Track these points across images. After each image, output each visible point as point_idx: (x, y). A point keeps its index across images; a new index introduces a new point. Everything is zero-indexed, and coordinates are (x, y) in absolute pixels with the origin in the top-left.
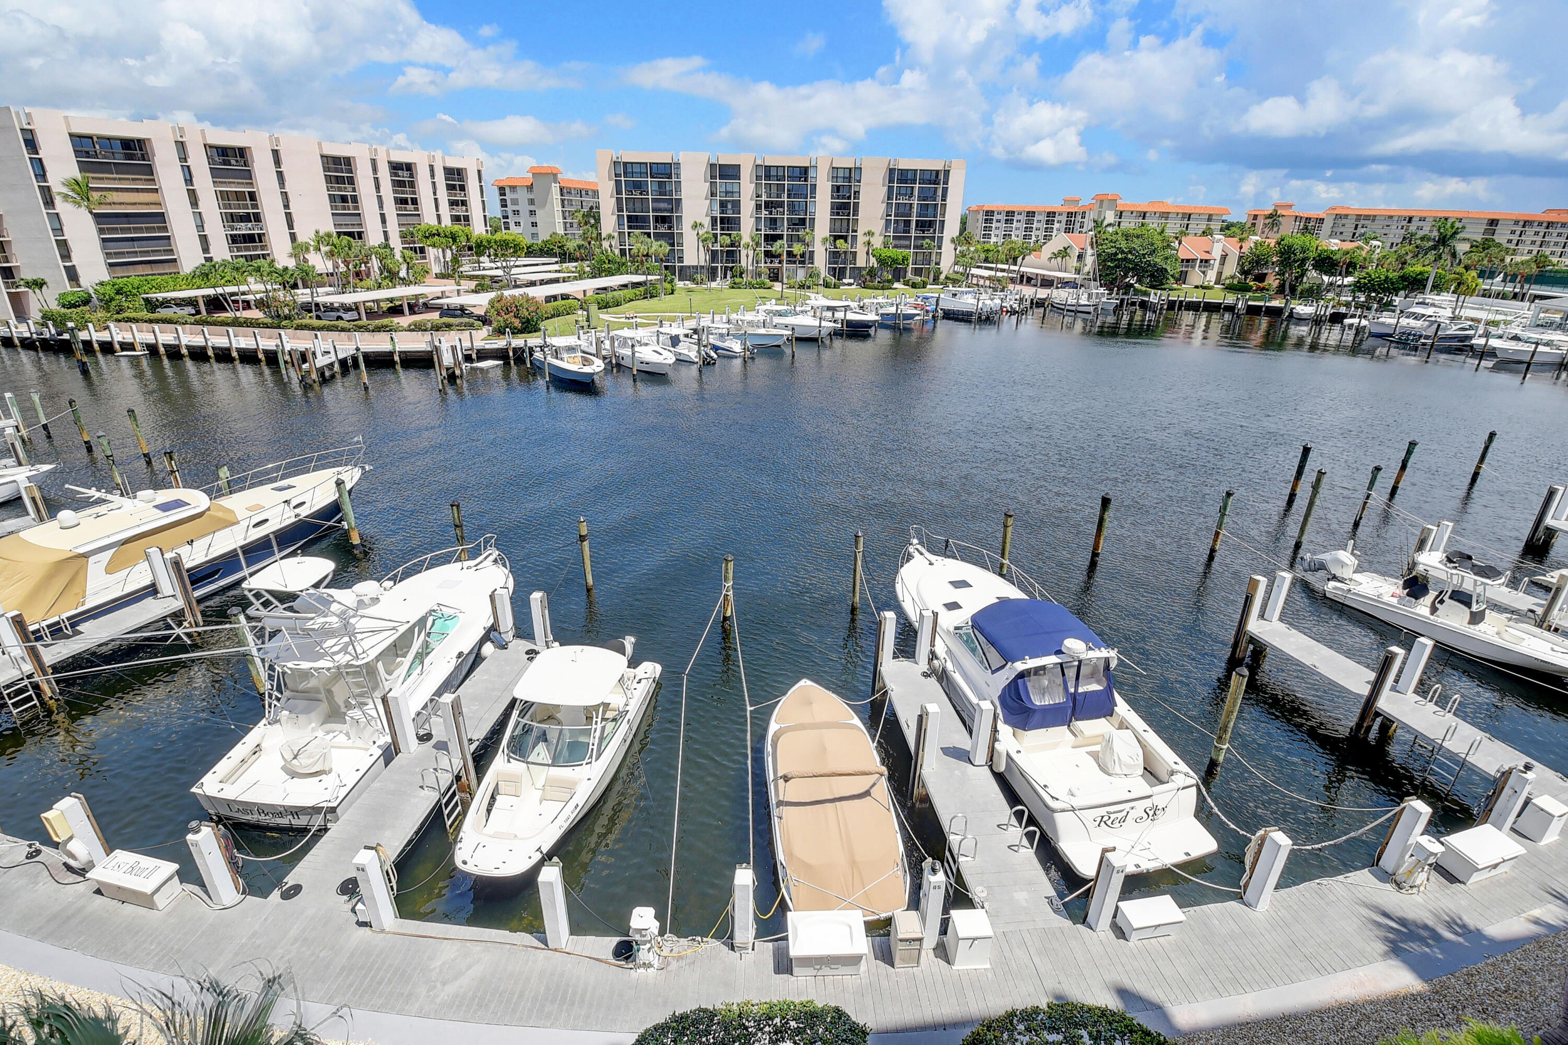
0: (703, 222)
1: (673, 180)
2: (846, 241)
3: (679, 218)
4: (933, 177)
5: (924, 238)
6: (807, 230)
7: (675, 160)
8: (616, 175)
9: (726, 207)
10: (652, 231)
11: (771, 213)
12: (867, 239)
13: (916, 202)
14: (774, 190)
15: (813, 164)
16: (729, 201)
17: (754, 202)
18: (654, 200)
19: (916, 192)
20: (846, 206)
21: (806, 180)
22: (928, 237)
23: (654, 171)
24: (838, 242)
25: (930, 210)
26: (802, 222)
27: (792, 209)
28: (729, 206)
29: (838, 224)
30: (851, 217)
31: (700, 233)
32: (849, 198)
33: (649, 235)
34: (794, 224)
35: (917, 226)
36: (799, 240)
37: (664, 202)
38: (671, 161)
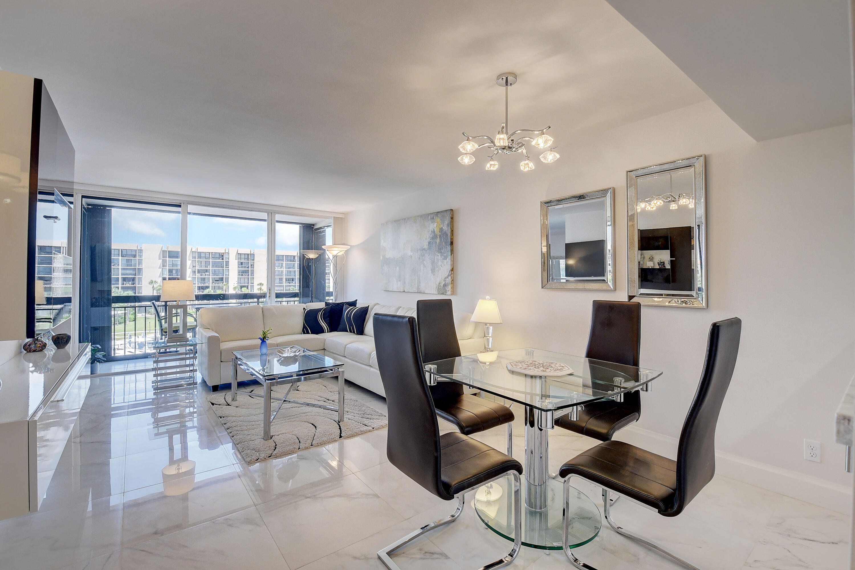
0: (157, 280)
1: (137, 258)
2: (248, 288)
3: (140, 279)
4: (292, 258)
5: (290, 286)
6: (224, 283)
7: (139, 248)
9: (172, 272)
10: (120, 286)
11: (202, 275)
12: (260, 287)
13: (285, 270)
14: (203, 264)
15: (227, 251)
16: (174, 269)
17: (191, 270)
18: (123, 269)
19: (284, 265)
20: (247, 272)
21: (222, 259)
22: (292, 286)
23: (124, 253)
24: (243, 289)
25: (292, 273)
26: (222, 279)
27: (215, 273)
28: (174, 272)
29: (242, 280)
30: (250, 277)
31: (155, 286)
32: (248, 267)
33: (118, 288)
34: (216, 281)
35: (286, 280)
36: (219, 288)
37: (130, 270)
38: (136, 249)
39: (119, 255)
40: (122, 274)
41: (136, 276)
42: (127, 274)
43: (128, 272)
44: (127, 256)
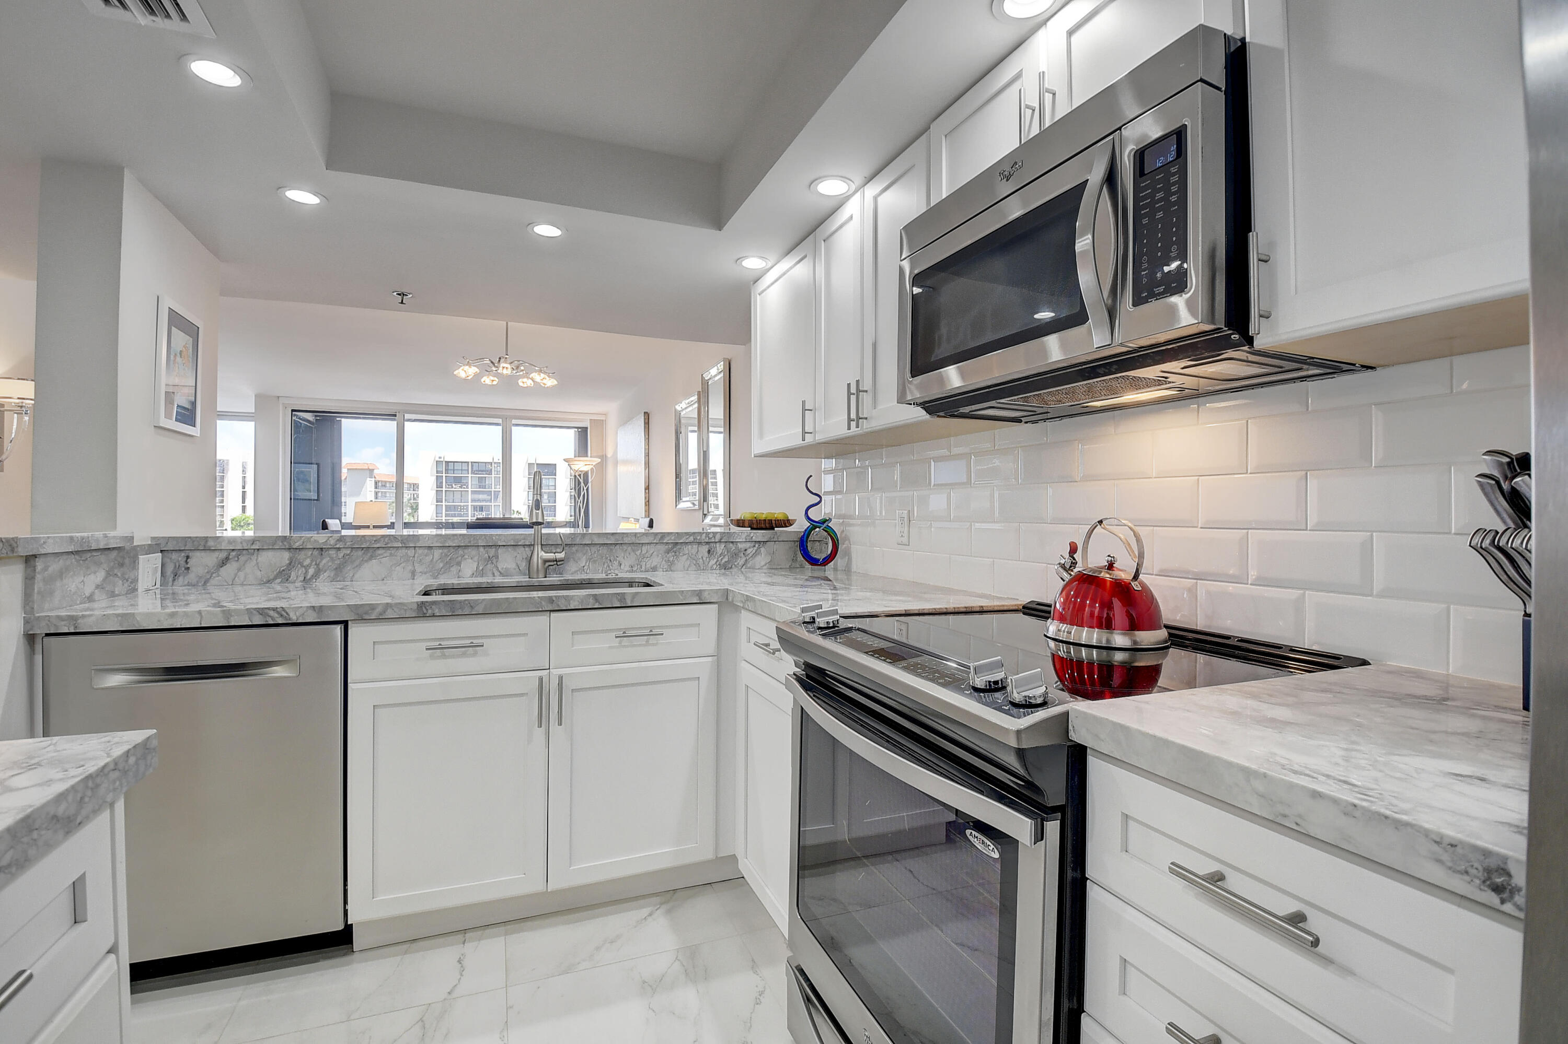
0: (521, 511)
1: (493, 476)
8: (437, 472)
17: (569, 493)
18: (475, 493)
23: (475, 468)
37: (483, 494)
38: (492, 461)
39: (468, 470)
40: (473, 501)
41: (491, 502)
42: (479, 500)
43: (481, 497)
44: (480, 472)
